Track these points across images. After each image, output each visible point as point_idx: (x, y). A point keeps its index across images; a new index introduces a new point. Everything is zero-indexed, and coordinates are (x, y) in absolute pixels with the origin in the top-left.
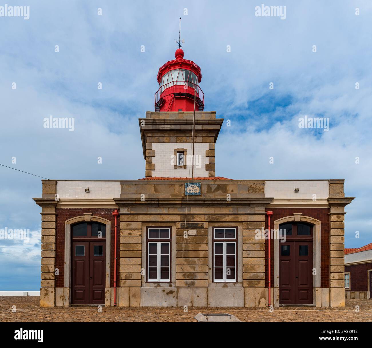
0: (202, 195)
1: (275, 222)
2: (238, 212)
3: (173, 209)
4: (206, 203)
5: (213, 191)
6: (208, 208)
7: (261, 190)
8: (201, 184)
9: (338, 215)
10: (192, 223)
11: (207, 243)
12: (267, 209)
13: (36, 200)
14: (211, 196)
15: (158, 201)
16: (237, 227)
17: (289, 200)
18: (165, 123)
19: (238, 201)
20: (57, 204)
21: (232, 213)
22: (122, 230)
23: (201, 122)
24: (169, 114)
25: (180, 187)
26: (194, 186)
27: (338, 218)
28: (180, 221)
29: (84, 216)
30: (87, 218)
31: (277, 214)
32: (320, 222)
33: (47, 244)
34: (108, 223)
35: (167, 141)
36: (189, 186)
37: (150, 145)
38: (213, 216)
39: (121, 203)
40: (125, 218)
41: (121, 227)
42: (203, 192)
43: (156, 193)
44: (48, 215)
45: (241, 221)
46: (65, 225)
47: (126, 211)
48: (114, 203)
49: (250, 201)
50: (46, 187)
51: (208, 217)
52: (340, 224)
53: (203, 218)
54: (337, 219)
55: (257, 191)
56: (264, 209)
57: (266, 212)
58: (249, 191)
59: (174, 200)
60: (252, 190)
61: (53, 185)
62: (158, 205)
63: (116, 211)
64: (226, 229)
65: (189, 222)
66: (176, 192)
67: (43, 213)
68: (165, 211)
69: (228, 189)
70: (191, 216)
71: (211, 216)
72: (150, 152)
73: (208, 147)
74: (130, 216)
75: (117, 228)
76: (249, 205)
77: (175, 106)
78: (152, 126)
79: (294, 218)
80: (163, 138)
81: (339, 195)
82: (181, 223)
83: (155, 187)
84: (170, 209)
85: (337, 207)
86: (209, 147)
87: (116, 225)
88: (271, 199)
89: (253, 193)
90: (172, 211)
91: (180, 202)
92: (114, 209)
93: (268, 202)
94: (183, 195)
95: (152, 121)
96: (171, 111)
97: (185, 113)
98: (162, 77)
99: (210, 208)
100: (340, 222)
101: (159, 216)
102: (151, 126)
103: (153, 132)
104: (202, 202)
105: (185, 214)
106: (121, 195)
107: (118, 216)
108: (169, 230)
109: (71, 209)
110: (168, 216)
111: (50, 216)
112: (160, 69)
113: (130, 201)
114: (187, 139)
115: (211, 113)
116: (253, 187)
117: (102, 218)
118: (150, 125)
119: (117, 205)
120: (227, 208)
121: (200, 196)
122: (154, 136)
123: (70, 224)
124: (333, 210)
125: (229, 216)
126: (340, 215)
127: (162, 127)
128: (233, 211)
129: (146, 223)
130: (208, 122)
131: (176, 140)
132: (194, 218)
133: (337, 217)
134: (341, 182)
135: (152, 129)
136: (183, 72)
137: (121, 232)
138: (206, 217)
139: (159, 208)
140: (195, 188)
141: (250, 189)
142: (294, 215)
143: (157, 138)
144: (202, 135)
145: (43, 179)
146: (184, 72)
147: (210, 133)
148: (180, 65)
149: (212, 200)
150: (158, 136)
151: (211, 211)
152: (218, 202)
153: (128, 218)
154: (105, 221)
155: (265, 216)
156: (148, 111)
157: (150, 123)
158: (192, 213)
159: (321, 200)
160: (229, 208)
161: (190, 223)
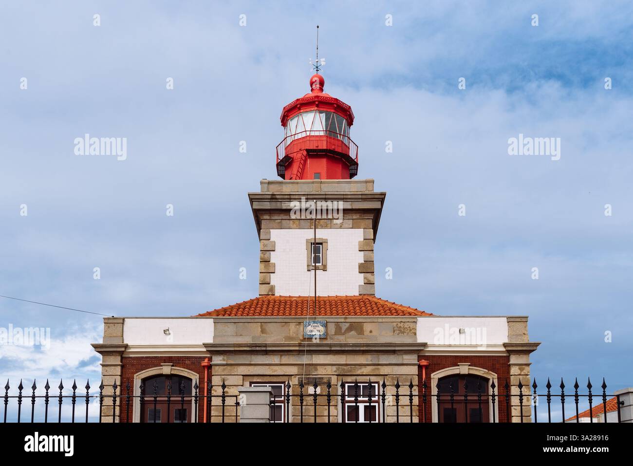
0: (328, 337)
1: (432, 375)
2: (379, 361)
3: (287, 356)
4: (333, 349)
5: (343, 331)
6: (336, 356)
7: (410, 330)
8: (327, 322)
9: (521, 366)
10: (314, 376)
11: (336, 406)
12: (420, 358)
13: (96, 347)
14: (341, 339)
15: (266, 346)
16: (379, 382)
17: (450, 346)
18: (290, 199)
19: (378, 346)
20: (123, 351)
21: (371, 363)
22: (215, 387)
23: (349, 197)
24: (297, 183)
25: (298, 327)
26: (316, 324)
27: (521, 370)
28: (297, 374)
29: (162, 367)
30: (166, 370)
31: (435, 364)
32: (496, 375)
33: (109, 407)
34: (195, 377)
35: (295, 226)
36: (309, 325)
37: (267, 233)
38: (343, 367)
39: (214, 350)
40: (219, 370)
41: (213, 382)
42: (329, 334)
43: (263, 335)
44: (112, 367)
45: (383, 374)
46: (135, 380)
47: (221, 360)
48: (204, 350)
49: (395, 346)
50: (109, 327)
51: (337, 368)
52: (523, 378)
53: (330, 369)
54: (518, 372)
55: (405, 332)
56: (415, 358)
57: (418, 362)
58: (394, 331)
59: (289, 345)
60: (399, 330)
61: (119, 324)
62: (266, 353)
63: (206, 360)
64: (363, 386)
65: (310, 375)
66: (291, 334)
67: (104, 364)
68: (275, 360)
69: (364, 329)
70: (313, 367)
71: (340, 367)
72: (267, 245)
73: (362, 235)
74: (226, 367)
75: (208, 383)
76: (394, 352)
77: (309, 169)
78: (270, 204)
79: (458, 370)
80: (288, 221)
81: (520, 337)
82: (299, 376)
83: (261, 326)
84: (283, 357)
85: (519, 355)
86: (364, 236)
87: (206, 380)
88: (425, 345)
89: (400, 334)
90: (286, 359)
91: (297, 348)
92: (205, 358)
93: (419, 348)
94: (301, 338)
95: (269, 197)
96: (301, 179)
97: (325, 183)
98: (287, 120)
99: (339, 356)
100: (525, 376)
101: (268, 367)
102: (268, 203)
103: (272, 212)
104: (328, 349)
105: (303, 365)
106: (214, 338)
107: (209, 367)
108: (281, 386)
109: (143, 357)
110: (280, 367)
111: (113, 367)
112: (284, 108)
113: (227, 347)
114: (328, 223)
115: (366, 182)
116: (400, 327)
117: (187, 370)
118: (266, 203)
119: (208, 352)
120: (364, 356)
121: (326, 339)
122: (273, 218)
123: (142, 379)
124: (514, 360)
125: (366, 367)
126: (524, 366)
127: (286, 205)
128: (371, 361)
129: (250, 377)
130: (360, 197)
131: (309, 224)
132: (316, 370)
133: (519, 369)
134: (524, 320)
135: (269, 208)
136: (321, 115)
137: (214, 390)
138: (334, 368)
139: (267, 356)
140: (318, 328)
141: (395, 329)
142: (458, 366)
143: (279, 221)
144: (352, 216)
145: (106, 317)
146: (323, 116)
147: (364, 213)
148: (317, 105)
149: (341, 345)
150: (280, 218)
151: (341, 359)
152: (350, 349)
153: (224, 369)
154: (191, 375)
155: (417, 367)
156: (263, 179)
157: (267, 199)
158: (314, 363)
159: (495, 346)
160: (366, 356)
161: (312, 376)
